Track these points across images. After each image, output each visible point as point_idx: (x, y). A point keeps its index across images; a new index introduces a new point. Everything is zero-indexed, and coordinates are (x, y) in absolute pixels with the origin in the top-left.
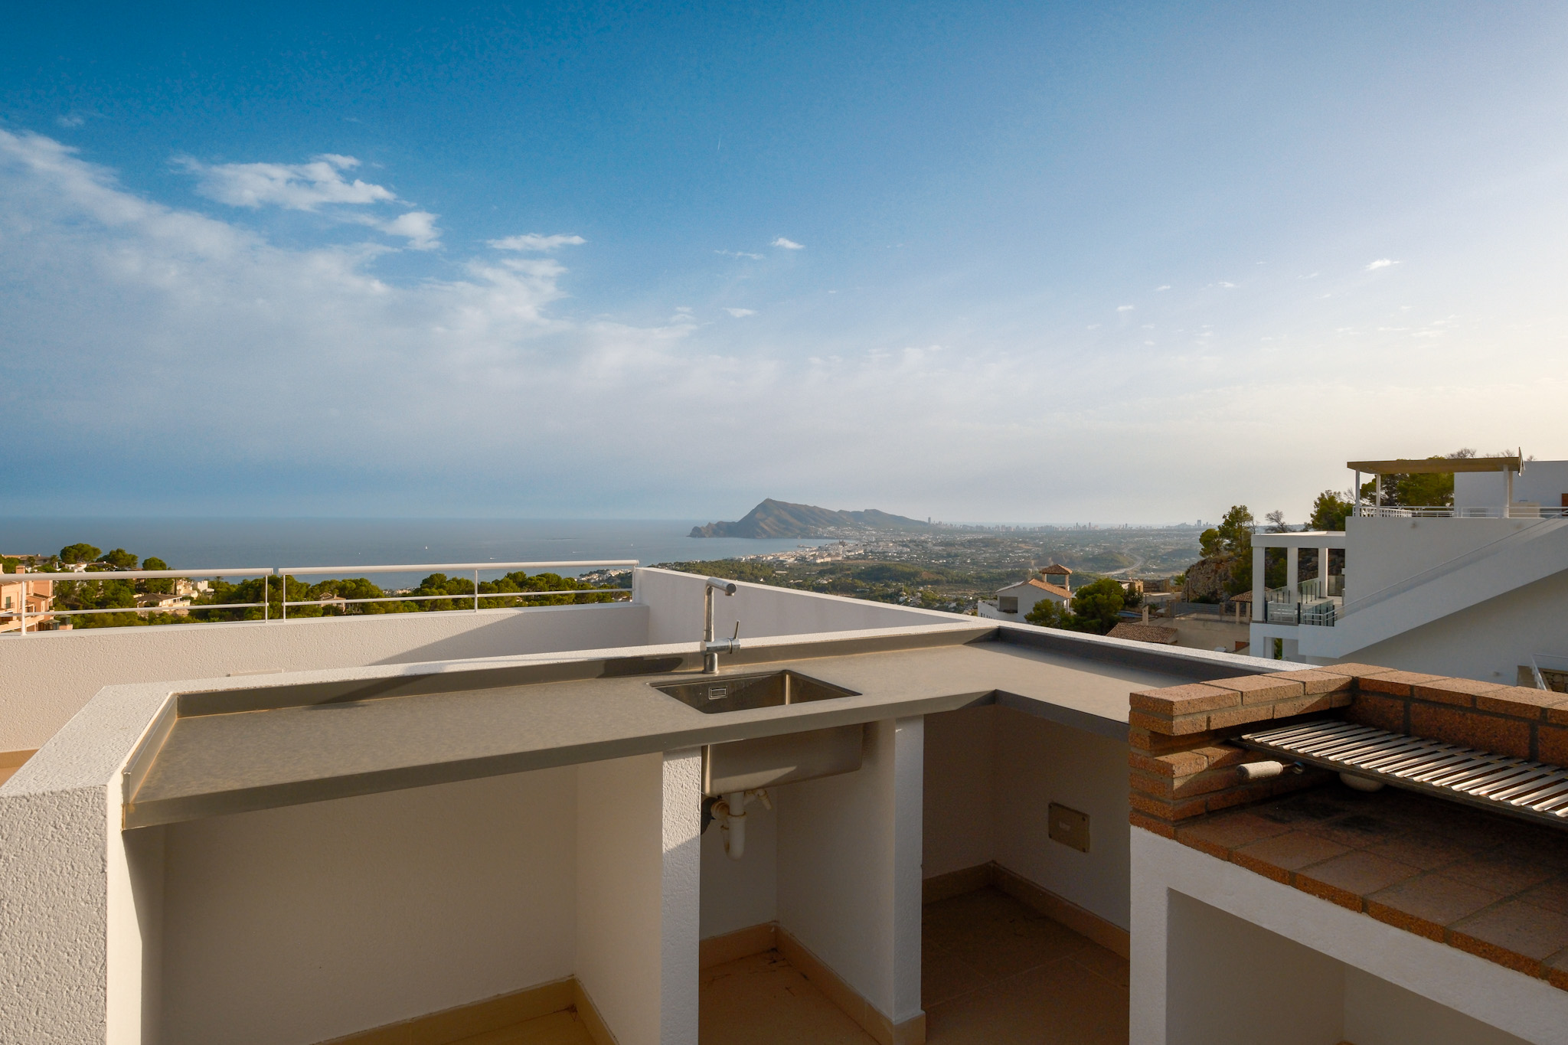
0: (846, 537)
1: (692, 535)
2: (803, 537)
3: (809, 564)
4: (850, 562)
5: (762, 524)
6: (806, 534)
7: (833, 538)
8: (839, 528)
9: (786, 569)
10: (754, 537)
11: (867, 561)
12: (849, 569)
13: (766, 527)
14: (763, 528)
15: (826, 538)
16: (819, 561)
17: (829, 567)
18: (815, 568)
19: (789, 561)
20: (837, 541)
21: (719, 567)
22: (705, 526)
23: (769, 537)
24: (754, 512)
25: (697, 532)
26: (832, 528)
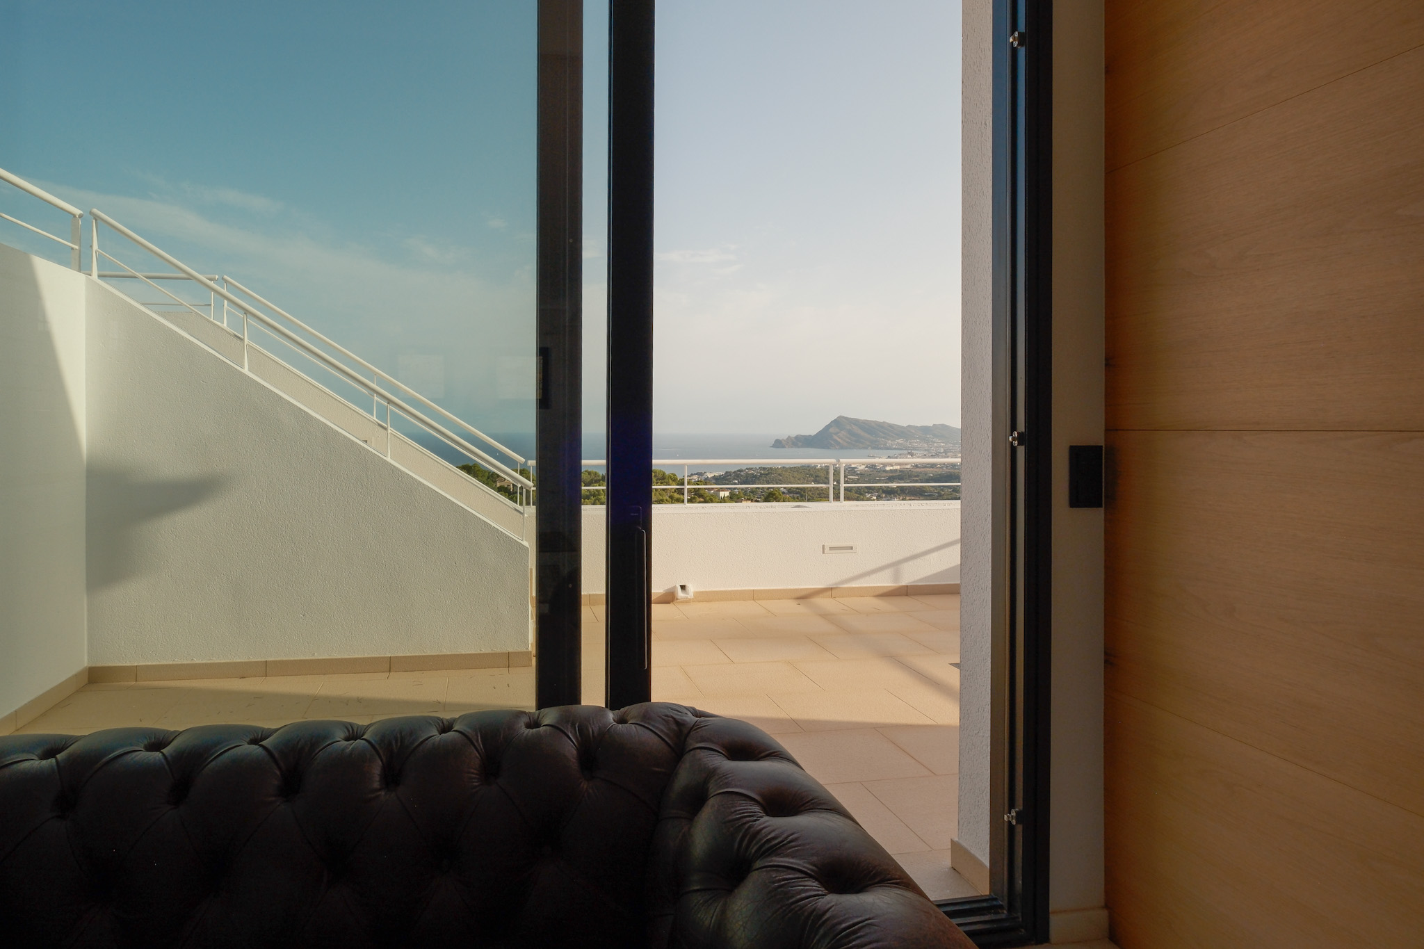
0: (915, 449)
1: (774, 446)
2: (874, 448)
3: (879, 471)
4: (918, 470)
5: (835, 437)
6: (876, 446)
7: (901, 449)
8: (907, 440)
9: (857, 475)
10: (828, 448)
11: (935, 470)
12: (917, 476)
13: (838, 440)
14: (836, 441)
15: (895, 449)
16: (888, 468)
17: (898, 473)
18: (884, 474)
19: (860, 468)
20: (906, 452)
21: (798, 471)
22: (785, 439)
23: (842, 448)
24: (828, 427)
25: (778, 444)
26: (900, 441)
